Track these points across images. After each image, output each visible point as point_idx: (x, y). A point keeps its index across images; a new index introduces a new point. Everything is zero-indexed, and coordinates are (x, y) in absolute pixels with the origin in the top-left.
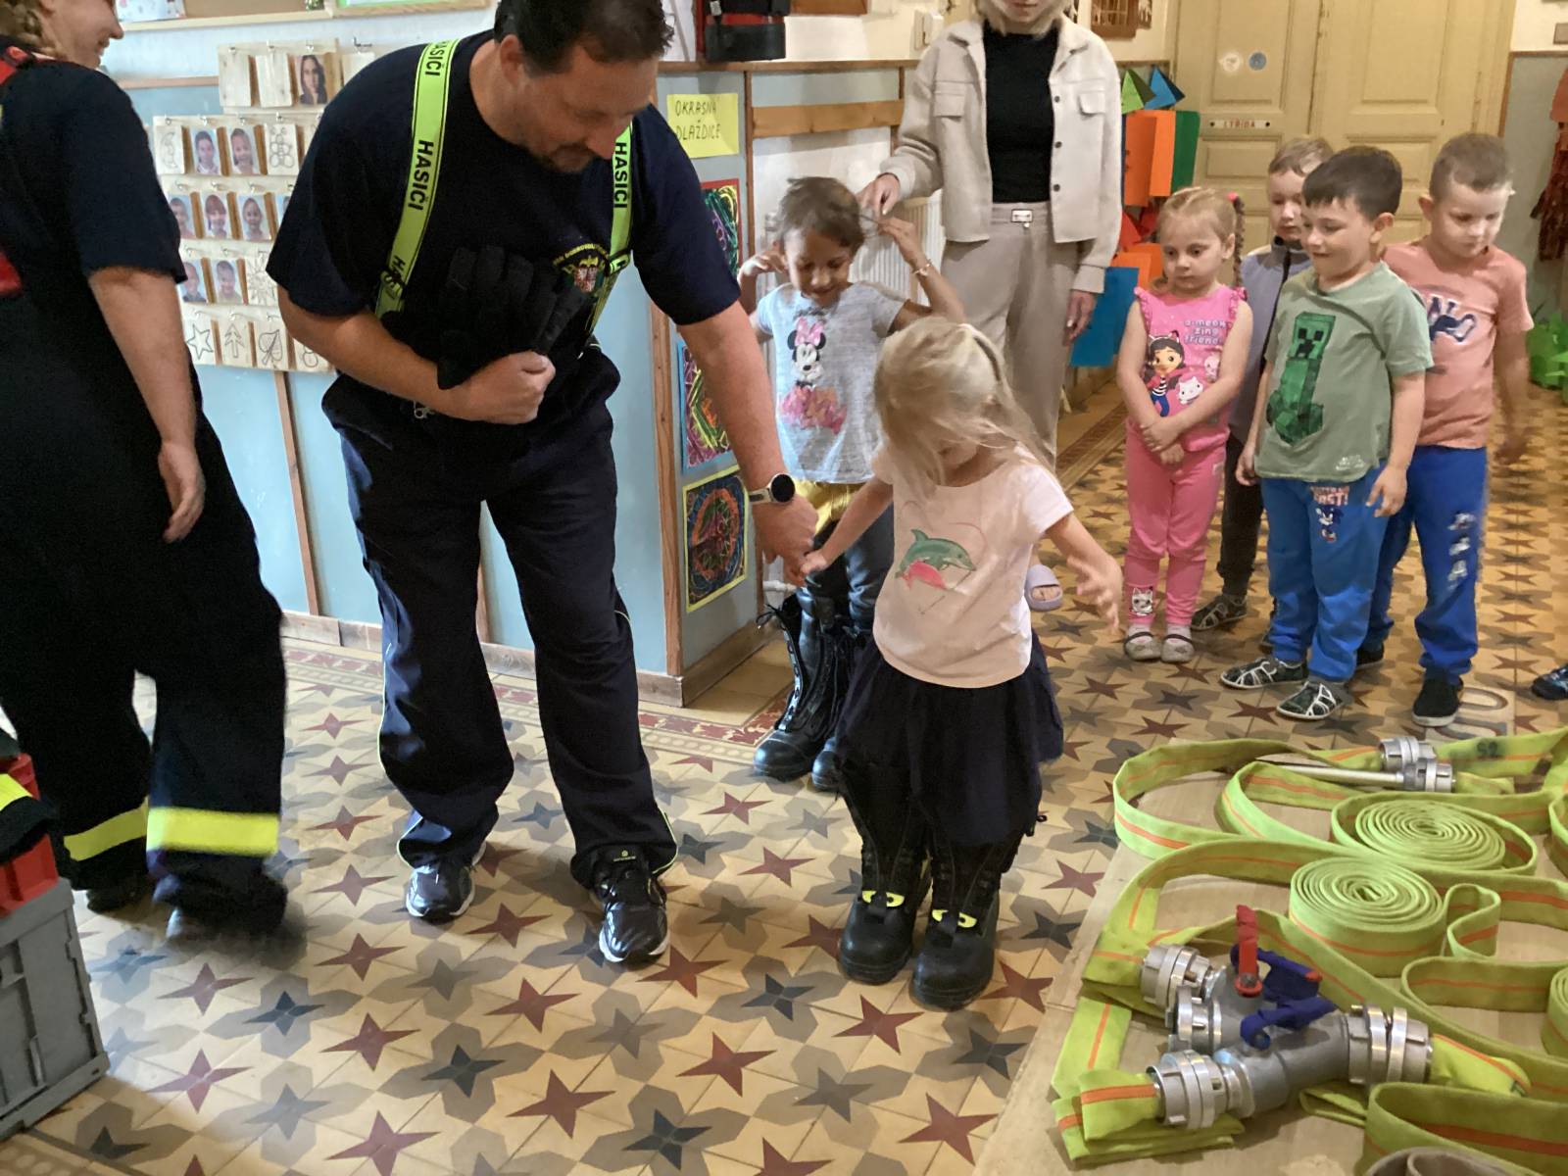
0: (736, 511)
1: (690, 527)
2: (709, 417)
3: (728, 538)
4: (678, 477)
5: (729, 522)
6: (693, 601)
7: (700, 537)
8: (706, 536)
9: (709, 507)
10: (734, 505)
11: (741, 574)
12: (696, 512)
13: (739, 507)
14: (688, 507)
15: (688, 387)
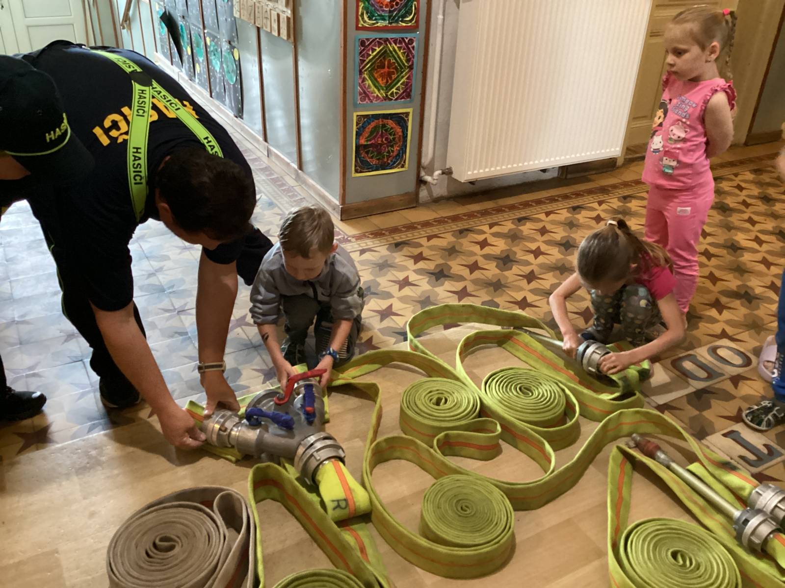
0: (400, 134)
1: (358, 134)
2: (380, 80)
3: (392, 146)
4: (350, 107)
5: (394, 139)
6: (356, 171)
7: (367, 141)
8: (373, 141)
9: (375, 127)
10: (399, 130)
11: (403, 166)
12: (364, 127)
13: (403, 132)
14: (357, 124)
15: (362, 61)
